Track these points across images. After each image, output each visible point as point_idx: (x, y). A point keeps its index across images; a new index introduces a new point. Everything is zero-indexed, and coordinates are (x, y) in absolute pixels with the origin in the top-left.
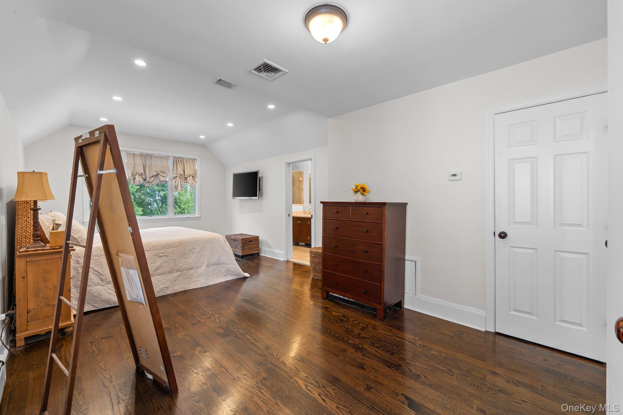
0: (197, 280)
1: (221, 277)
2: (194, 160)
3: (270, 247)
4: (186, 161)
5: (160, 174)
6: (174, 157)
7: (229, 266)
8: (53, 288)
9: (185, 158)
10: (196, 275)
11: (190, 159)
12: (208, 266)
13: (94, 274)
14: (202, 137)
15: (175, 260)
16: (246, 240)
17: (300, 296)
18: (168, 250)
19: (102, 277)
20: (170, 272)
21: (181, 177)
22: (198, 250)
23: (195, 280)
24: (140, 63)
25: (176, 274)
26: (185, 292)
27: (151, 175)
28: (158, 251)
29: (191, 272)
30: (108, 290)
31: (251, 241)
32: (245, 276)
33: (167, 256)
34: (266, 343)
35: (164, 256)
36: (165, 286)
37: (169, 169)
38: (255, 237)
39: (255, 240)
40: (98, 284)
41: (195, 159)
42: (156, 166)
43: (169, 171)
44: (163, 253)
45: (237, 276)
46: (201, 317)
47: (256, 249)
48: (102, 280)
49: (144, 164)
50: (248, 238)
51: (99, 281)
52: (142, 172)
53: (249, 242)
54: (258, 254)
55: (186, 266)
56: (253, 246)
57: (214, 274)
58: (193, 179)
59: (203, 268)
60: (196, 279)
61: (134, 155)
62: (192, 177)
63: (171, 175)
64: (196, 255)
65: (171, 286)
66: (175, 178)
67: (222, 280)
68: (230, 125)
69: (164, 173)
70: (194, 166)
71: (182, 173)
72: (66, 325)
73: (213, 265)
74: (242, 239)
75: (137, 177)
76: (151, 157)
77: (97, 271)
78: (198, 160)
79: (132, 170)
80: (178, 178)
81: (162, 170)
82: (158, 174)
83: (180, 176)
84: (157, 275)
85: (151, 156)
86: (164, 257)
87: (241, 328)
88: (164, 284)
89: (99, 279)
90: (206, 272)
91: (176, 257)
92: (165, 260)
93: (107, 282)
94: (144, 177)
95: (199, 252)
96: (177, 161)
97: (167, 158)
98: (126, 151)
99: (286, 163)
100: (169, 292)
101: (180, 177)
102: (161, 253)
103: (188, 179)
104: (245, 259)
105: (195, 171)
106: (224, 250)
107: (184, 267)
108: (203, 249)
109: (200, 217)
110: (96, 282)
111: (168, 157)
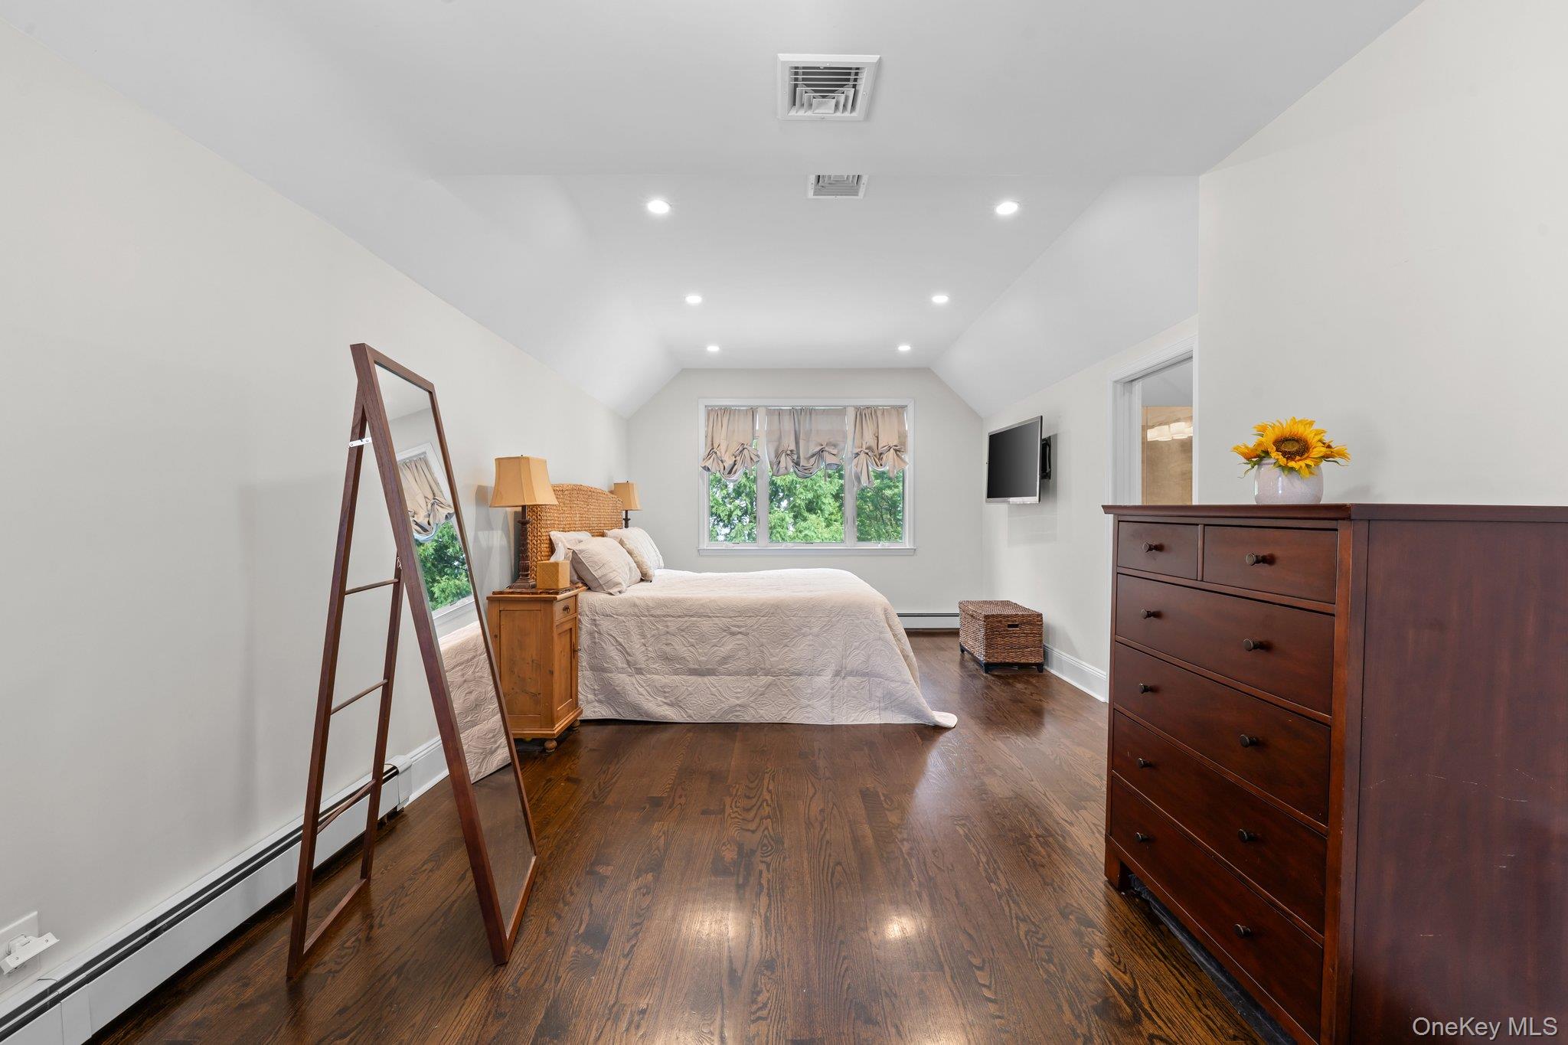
0: (809, 705)
1: (872, 709)
2: (900, 410)
3: (1073, 652)
4: (883, 414)
5: (827, 449)
6: (857, 408)
7: (893, 685)
8: (531, 663)
9: (881, 406)
10: (809, 691)
11: (893, 407)
12: (837, 674)
13: (617, 649)
14: (904, 348)
15: (762, 645)
16: (1000, 622)
17: (1033, 840)
18: (749, 622)
19: (629, 658)
20: (751, 673)
21: (869, 454)
22: (815, 630)
23: (804, 702)
24: (658, 207)
25: (765, 680)
26: (782, 726)
27: (810, 454)
28: (730, 620)
29: (799, 681)
30: (637, 687)
31: (1016, 626)
32: (938, 724)
33: (747, 634)
34: (779, 948)
35: (740, 633)
36: (738, 702)
37: (845, 437)
38: (1030, 616)
39: (1029, 623)
40: (622, 671)
41: (903, 407)
42: (820, 430)
43: (845, 442)
44: (738, 627)
45: (917, 717)
46: (735, 800)
47: (1031, 651)
48: (628, 662)
49: (797, 429)
50: (1005, 617)
51: (625, 666)
52: (793, 447)
53: (1010, 626)
54: (1040, 667)
55: (787, 665)
56: (1022, 640)
57: (854, 697)
58: (897, 455)
59: (824, 679)
60: (809, 700)
61: (780, 413)
62: (896, 451)
63: (850, 449)
64: (811, 643)
65: (753, 705)
66: (858, 454)
67: (875, 718)
68: (940, 299)
69: (835, 446)
70: (901, 423)
71: (873, 444)
72: (543, 734)
73: (851, 673)
74: (987, 617)
75: (783, 458)
76: (811, 414)
77: (621, 644)
78: (911, 409)
79: (776, 444)
80: (862, 455)
81: (831, 440)
82: (822, 451)
83: (867, 451)
84: (724, 674)
85: (810, 411)
86: (740, 636)
87: (775, 870)
88: (738, 698)
89: (625, 661)
90: (832, 689)
91: (764, 640)
92: (741, 642)
93: (637, 668)
94: (795, 457)
95: (817, 636)
96: (864, 414)
97: (841, 412)
98: (765, 406)
99: (1116, 382)
100: (748, 718)
101: (867, 454)
102: (735, 626)
103: (884, 457)
104: (993, 675)
105: (902, 437)
106: (880, 639)
107: (781, 667)
108: (828, 629)
109: (915, 550)
110: (620, 665)
111: (845, 408)
